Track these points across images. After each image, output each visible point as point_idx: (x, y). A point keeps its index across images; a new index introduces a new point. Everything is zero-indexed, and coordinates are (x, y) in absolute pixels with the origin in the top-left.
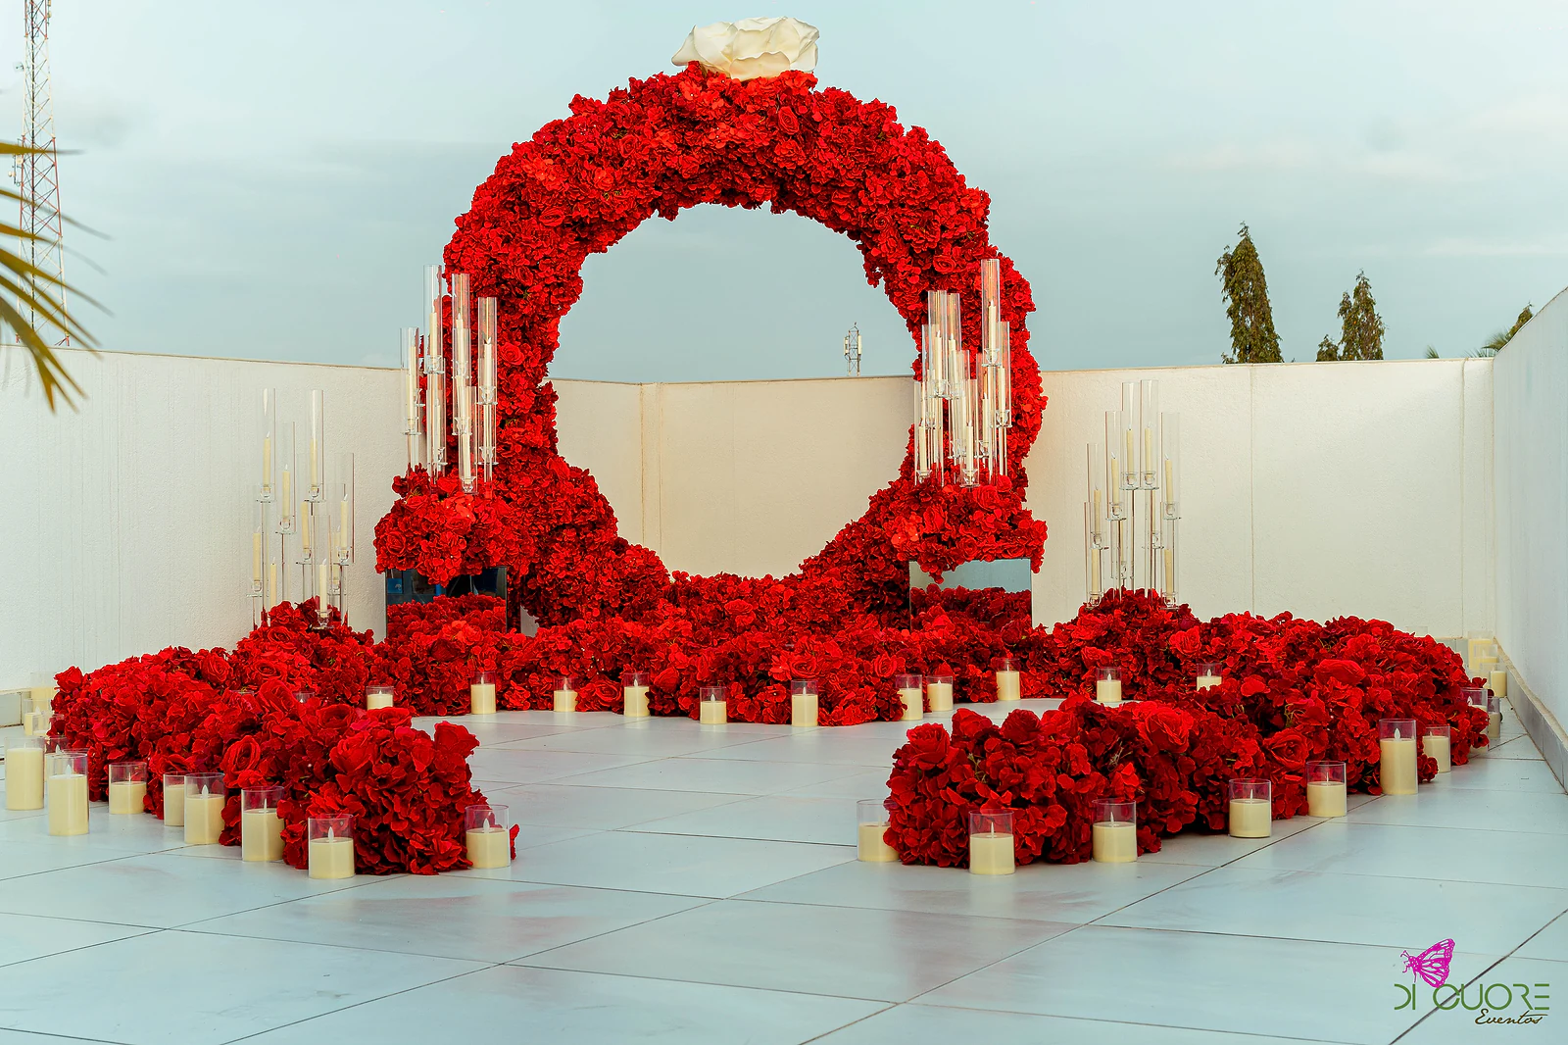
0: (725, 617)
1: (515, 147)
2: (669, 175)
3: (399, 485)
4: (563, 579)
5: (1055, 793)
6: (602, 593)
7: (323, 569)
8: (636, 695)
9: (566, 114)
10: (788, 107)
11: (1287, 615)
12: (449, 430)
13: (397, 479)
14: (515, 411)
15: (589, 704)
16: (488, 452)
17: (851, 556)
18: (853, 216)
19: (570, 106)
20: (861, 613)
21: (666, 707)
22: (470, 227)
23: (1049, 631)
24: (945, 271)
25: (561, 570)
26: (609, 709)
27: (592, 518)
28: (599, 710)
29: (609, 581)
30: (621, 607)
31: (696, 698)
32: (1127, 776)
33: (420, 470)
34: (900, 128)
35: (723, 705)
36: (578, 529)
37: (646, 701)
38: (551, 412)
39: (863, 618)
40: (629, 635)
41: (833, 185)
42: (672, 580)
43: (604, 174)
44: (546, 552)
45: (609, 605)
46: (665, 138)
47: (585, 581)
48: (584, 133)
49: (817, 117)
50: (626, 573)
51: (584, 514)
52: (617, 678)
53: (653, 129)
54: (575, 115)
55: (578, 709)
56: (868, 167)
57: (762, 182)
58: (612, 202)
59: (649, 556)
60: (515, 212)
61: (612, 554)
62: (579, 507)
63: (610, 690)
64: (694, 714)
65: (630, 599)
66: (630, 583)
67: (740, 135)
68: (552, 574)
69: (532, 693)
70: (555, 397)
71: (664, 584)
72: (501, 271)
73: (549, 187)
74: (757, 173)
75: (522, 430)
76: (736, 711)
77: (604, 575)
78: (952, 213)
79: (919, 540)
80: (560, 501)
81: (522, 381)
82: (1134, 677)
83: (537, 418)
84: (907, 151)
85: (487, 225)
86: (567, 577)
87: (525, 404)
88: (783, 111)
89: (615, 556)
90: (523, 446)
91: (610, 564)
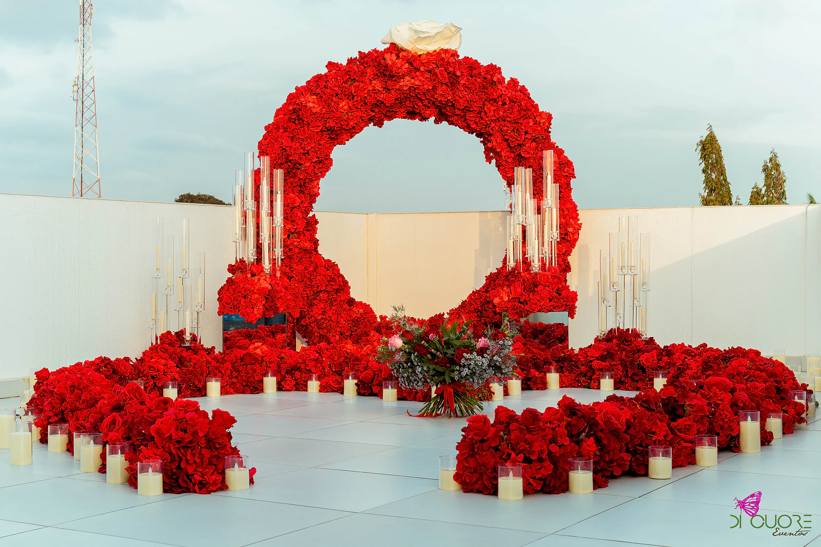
1: (297, 88)
2: (379, 104)
3: (231, 269)
4: (320, 320)
5: (547, 455)
6: (341, 327)
7: (188, 314)
8: (350, 384)
9: (324, 71)
10: (443, 68)
11: (705, 345)
12: (258, 240)
13: (230, 266)
14: (296, 230)
15: (326, 388)
16: (279, 252)
17: (475, 308)
18: (478, 126)
19: (326, 66)
21: (366, 391)
22: (272, 131)
23: (576, 352)
24: (527, 156)
25: (319, 315)
26: (337, 391)
27: (336, 287)
28: (332, 392)
29: (345, 321)
31: (381, 387)
32: (590, 445)
33: (242, 261)
34: (504, 79)
35: (395, 391)
36: (328, 292)
37: (356, 388)
38: (315, 231)
40: (349, 351)
41: (466, 110)
42: (379, 320)
43: (344, 103)
44: (311, 305)
45: (345, 333)
46: (377, 85)
47: (332, 320)
48: (333, 81)
49: (458, 73)
50: (354, 316)
51: (332, 285)
52: (341, 376)
53: (370, 79)
54: (329, 72)
55: (320, 391)
56: (486, 100)
57: (429, 107)
58: (348, 118)
59: (367, 308)
60: (295, 124)
61: (346, 306)
62: (329, 281)
63: (337, 380)
64: (380, 395)
65: (356, 331)
66: (356, 322)
67: (417, 83)
68: (314, 317)
69: (296, 382)
70: (317, 222)
71: (374, 322)
72: (288, 156)
73: (314, 111)
74: (426, 102)
75: (299, 240)
76: (402, 395)
77: (342, 318)
78: (531, 124)
79: (509, 301)
80: (319, 278)
81: (299, 214)
82: (621, 377)
83: (307, 233)
84: (507, 92)
85: (281, 131)
86: (322, 318)
87: (301, 226)
88: (440, 70)
89: (348, 308)
90: (299, 249)
91: (345, 312)
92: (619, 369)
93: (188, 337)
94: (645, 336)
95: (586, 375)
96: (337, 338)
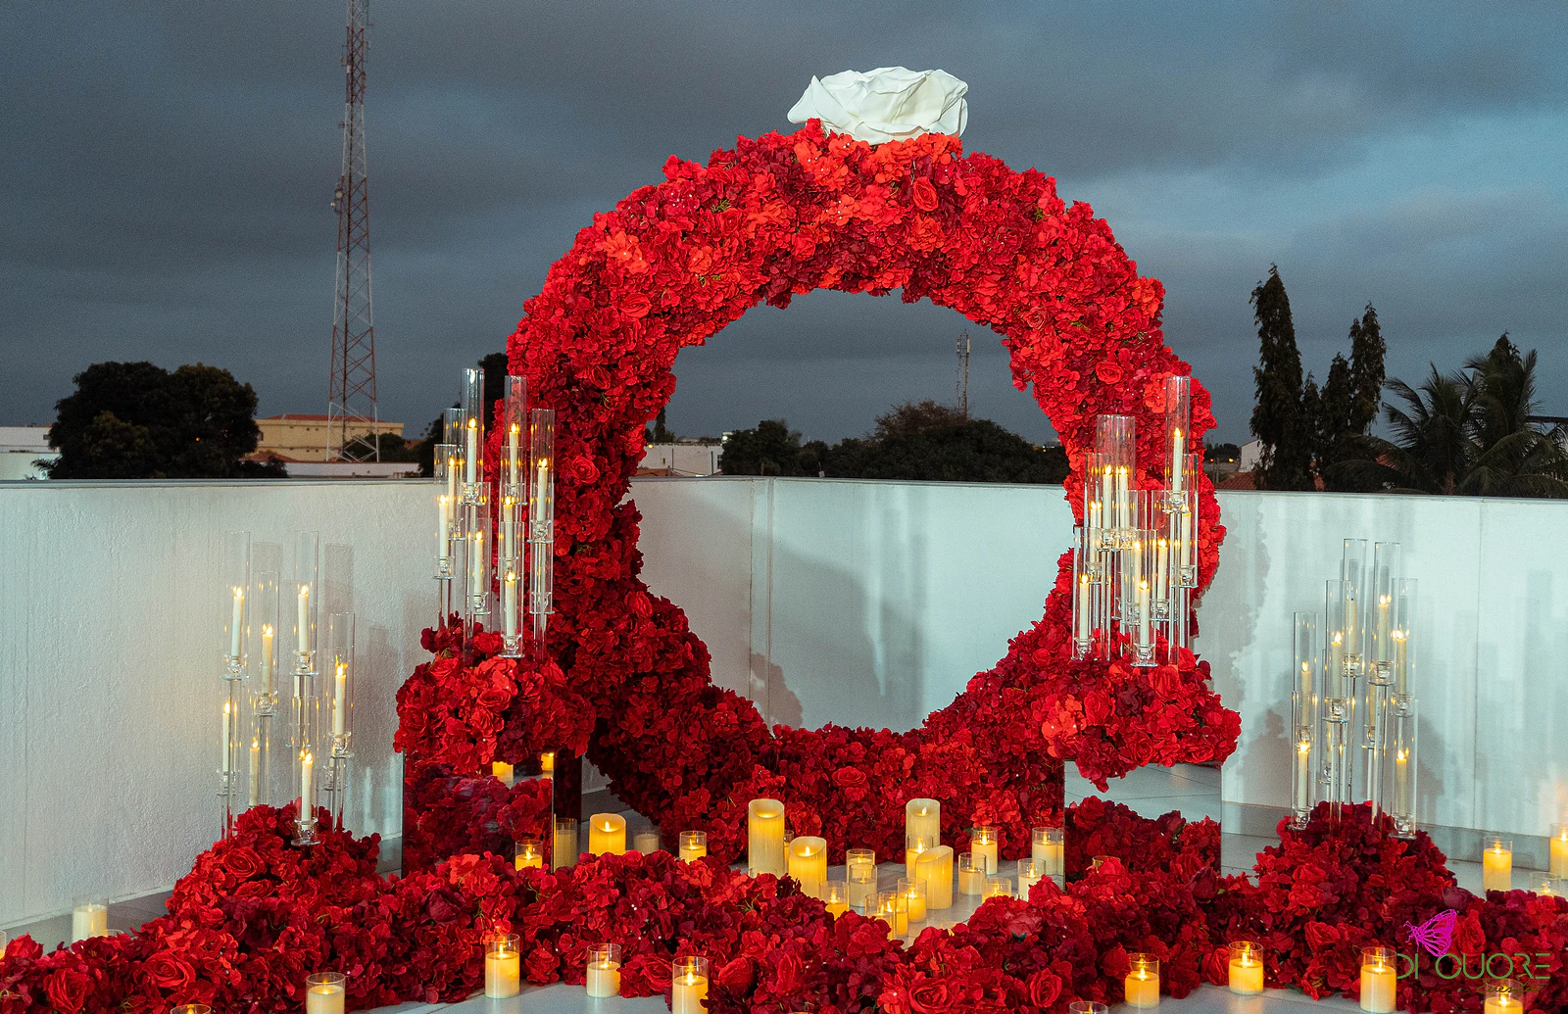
0: (832, 789)
1: (597, 217)
2: (780, 257)
4: (640, 739)
6: (686, 758)
9: (659, 180)
10: (926, 178)
13: (426, 632)
14: (588, 538)
16: (541, 600)
17: (986, 716)
18: (999, 308)
19: (664, 169)
20: (996, 788)
22: (538, 313)
24: (1111, 379)
25: (638, 728)
27: (679, 665)
29: (695, 742)
30: (709, 774)
33: (455, 621)
34: (1060, 203)
38: (633, 534)
39: (999, 795)
41: (978, 271)
42: (772, 737)
43: (700, 254)
44: (620, 705)
45: (695, 771)
46: (776, 211)
47: (666, 741)
48: (677, 204)
49: (961, 190)
50: (716, 732)
51: (668, 659)
53: (761, 200)
54: (669, 181)
55: (621, 991)
56: (1021, 251)
57: (891, 266)
58: (708, 289)
59: (746, 710)
60: (591, 298)
61: (699, 708)
62: (660, 652)
66: (719, 745)
67: (867, 210)
68: (626, 732)
69: (561, 962)
70: (638, 517)
71: (762, 743)
72: (572, 371)
73: (633, 269)
74: (886, 255)
75: (596, 560)
77: (689, 734)
78: (1121, 308)
79: (1080, 733)
80: (638, 645)
81: (597, 501)
83: (616, 544)
84: (1070, 233)
85: (560, 312)
86: (644, 736)
87: (600, 527)
88: (919, 183)
89: (703, 711)
90: (596, 579)
91: (697, 722)
93: (305, 821)
94: (1406, 828)
96: (678, 781)
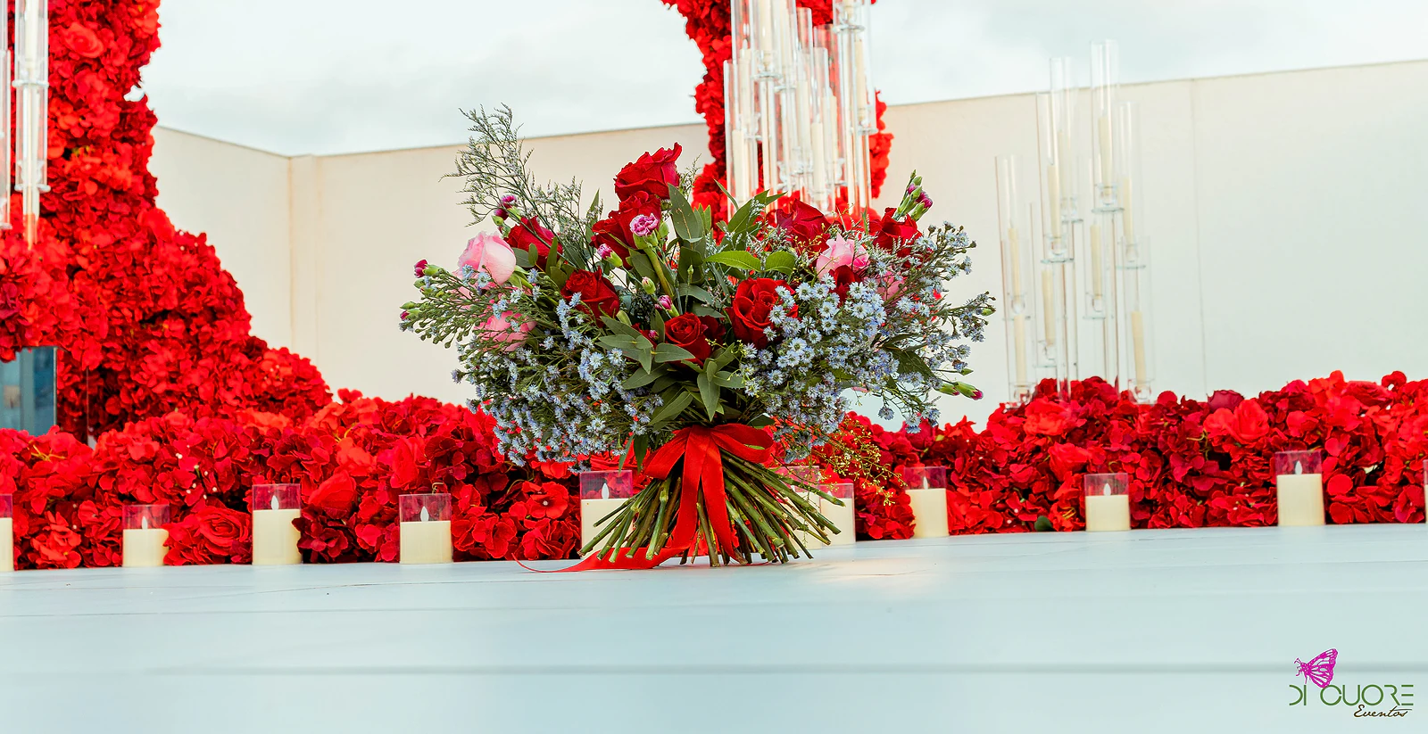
4: (161, 395)
8: (274, 527)
14: (87, 133)
15: (187, 550)
21: (332, 545)
25: (159, 381)
26: (227, 561)
27: (210, 302)
28: (209, 563)
29: (236, 398)
31: (388, 523)
35: (444, 527)
37: (295, 535)
38: (144, 146)
40: (264, 430)
42: (337, 399)
44: (135, 353)
47: (199, 399)
50: (264, 386)
51: (198, 296)
52: (239, 502)
55: (169, 561)
59: (300, 365)
61: (240, 360)
62: (188, 285)
63: (227, 524)
64: (388, 551)
69: (83, 538)
70: (151, 119)
71: (324, 406)
75: (98, 162)
76: (469, 538)
80: (158, 272)
81: (99, 86)
82: (1147, 489)
83: (123, 148)
86: (168, 392)
87: (106, 120)
89: (245, 361)
90: (99, 183)
91: (238, 374)
92: (1138, 465)
95: (1026, 493)
